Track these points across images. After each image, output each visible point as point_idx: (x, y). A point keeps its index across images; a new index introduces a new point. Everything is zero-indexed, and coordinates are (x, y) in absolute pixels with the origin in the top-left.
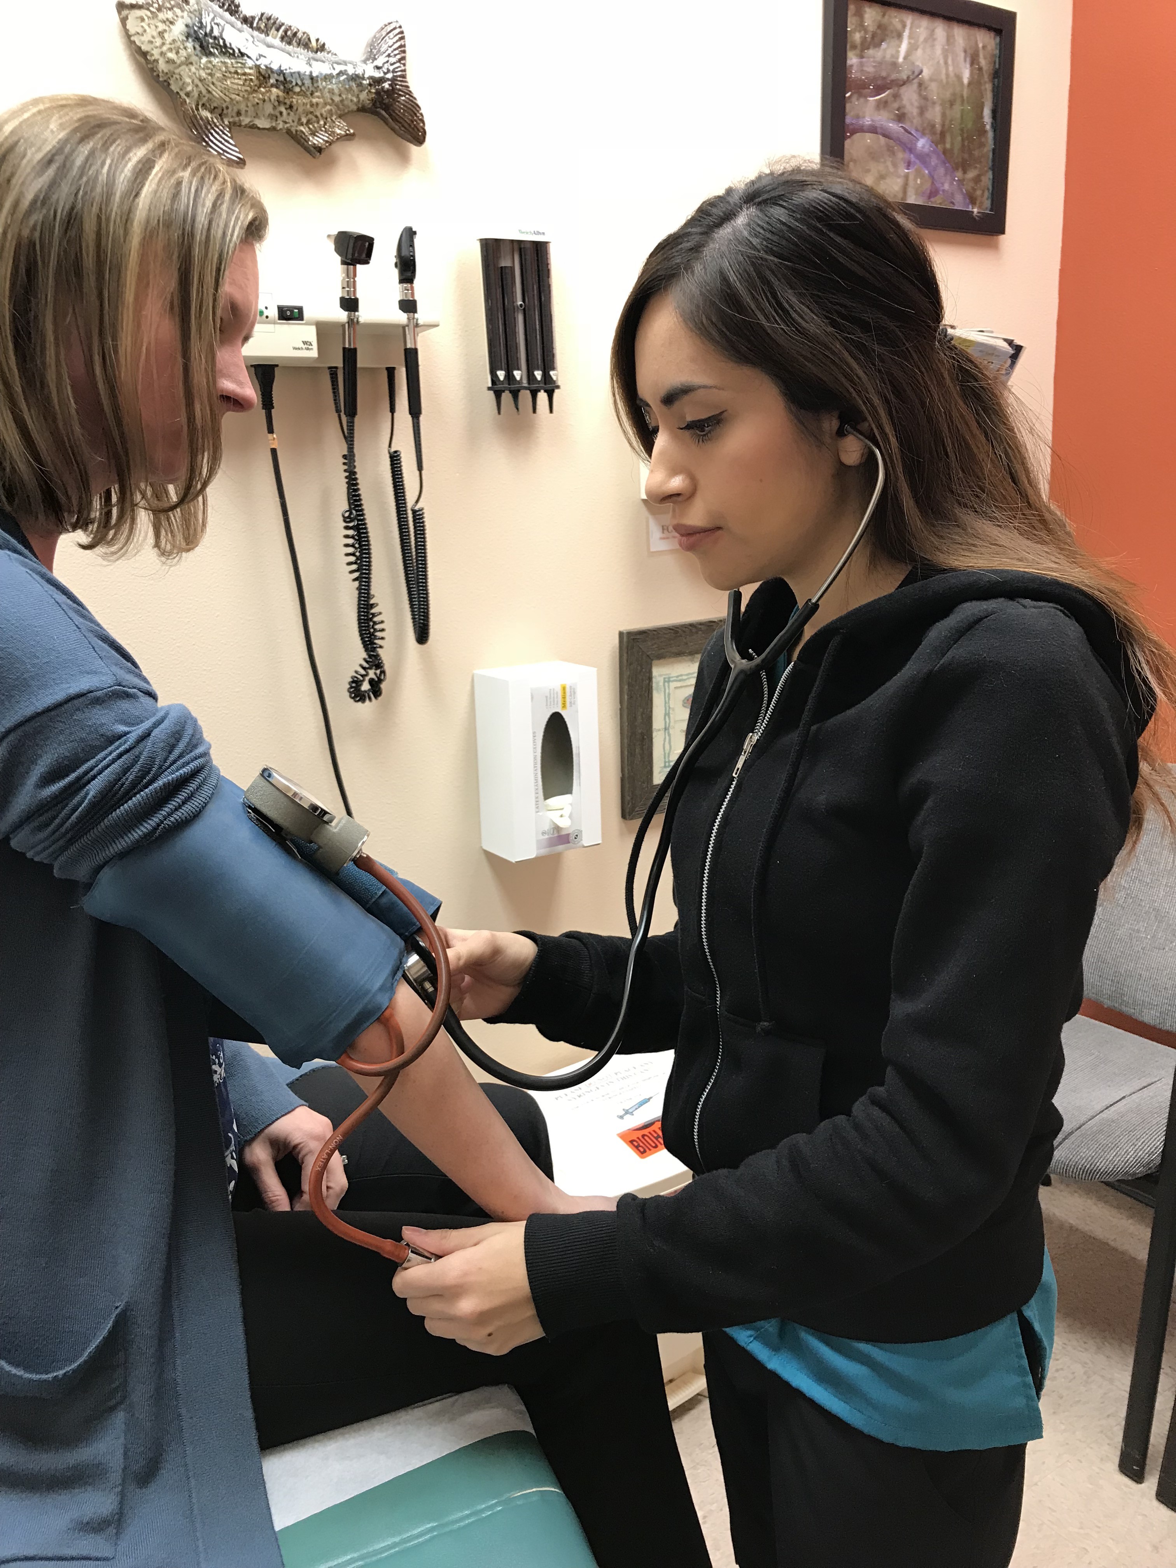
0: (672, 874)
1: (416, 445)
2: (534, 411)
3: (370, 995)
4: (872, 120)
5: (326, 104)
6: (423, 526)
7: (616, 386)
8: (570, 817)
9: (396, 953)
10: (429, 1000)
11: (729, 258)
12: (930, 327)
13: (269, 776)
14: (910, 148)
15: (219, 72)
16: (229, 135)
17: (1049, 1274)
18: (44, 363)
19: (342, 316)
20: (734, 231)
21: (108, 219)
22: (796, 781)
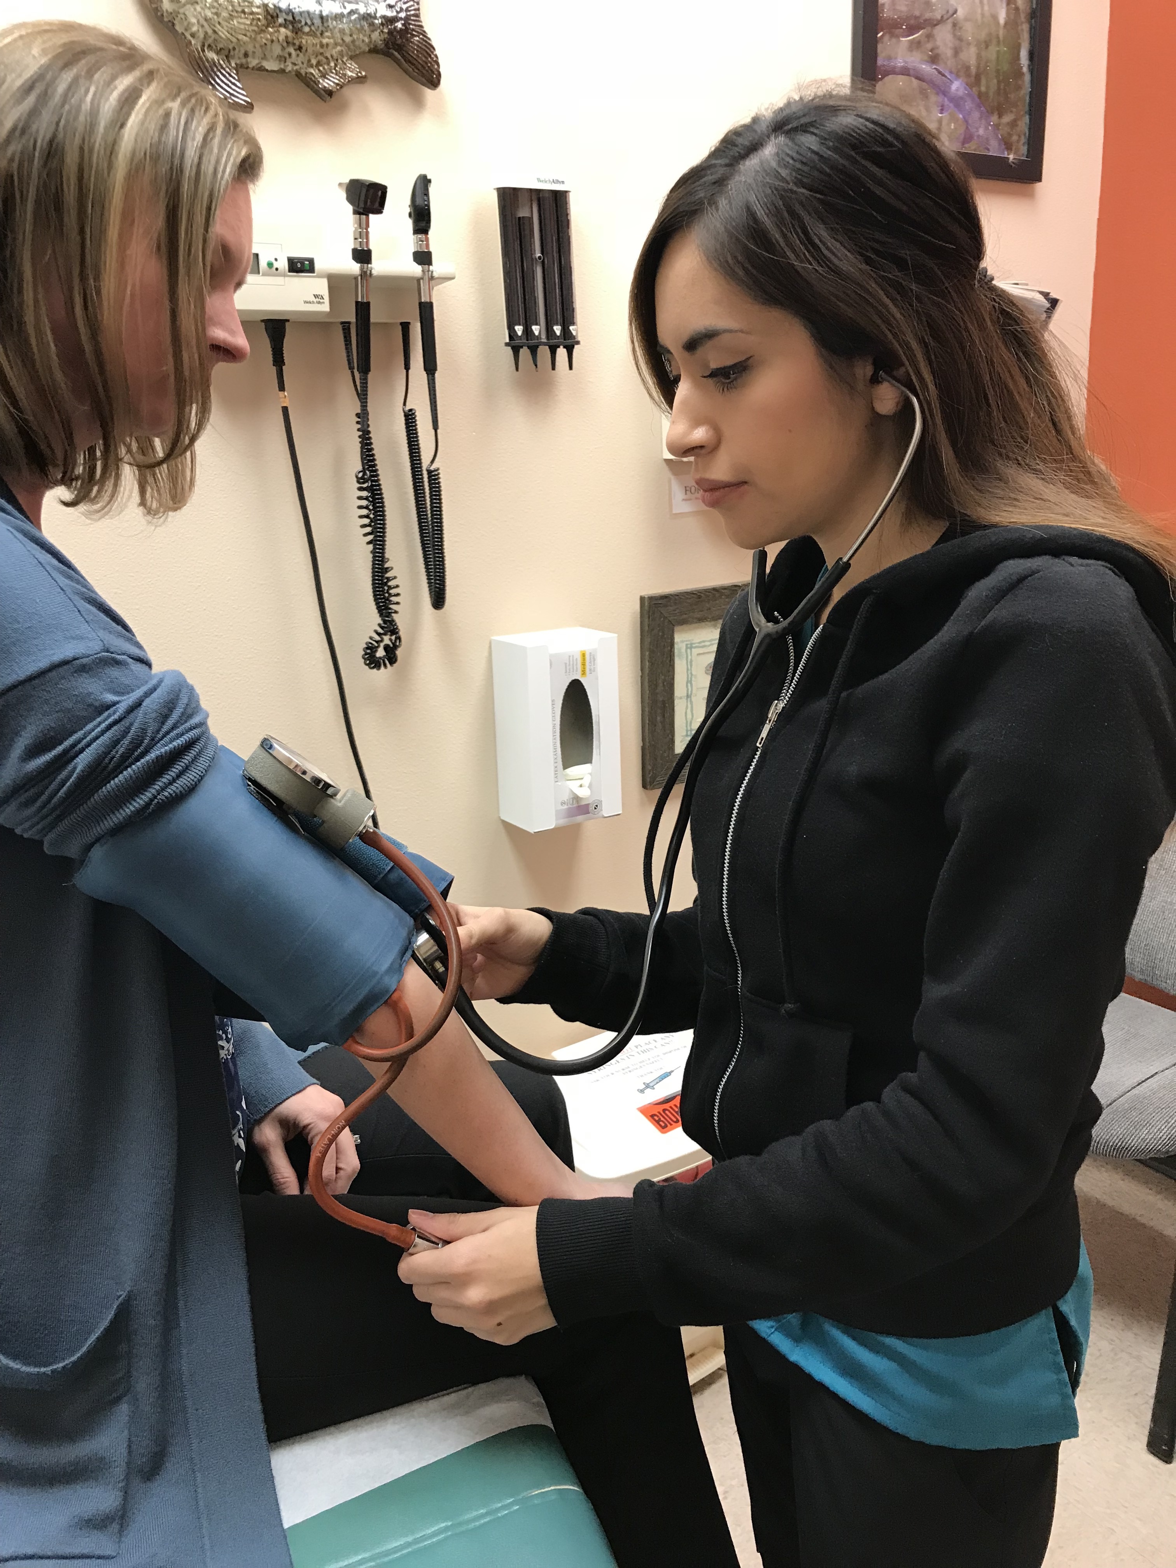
0: (692, 849)
1: (431, 404)
2: (553, 368)
3: (378, 977)
4: (906, 62)
5: (336, 44)
6: (437, 487)
7: (634, 332)
8: (590, 787)
9: (404, 933)
10: (440, 980)
11: (756, 192)
12: (971, 265)
13: (271, 747)
14: (943, 91)
15: (226, 11)
16: (236, 78)
17: (1085, 1266)
18: (21, 304)
19: (355, 268)
20: (762, 163)
21: (91, 151)
22: (825, 751)
